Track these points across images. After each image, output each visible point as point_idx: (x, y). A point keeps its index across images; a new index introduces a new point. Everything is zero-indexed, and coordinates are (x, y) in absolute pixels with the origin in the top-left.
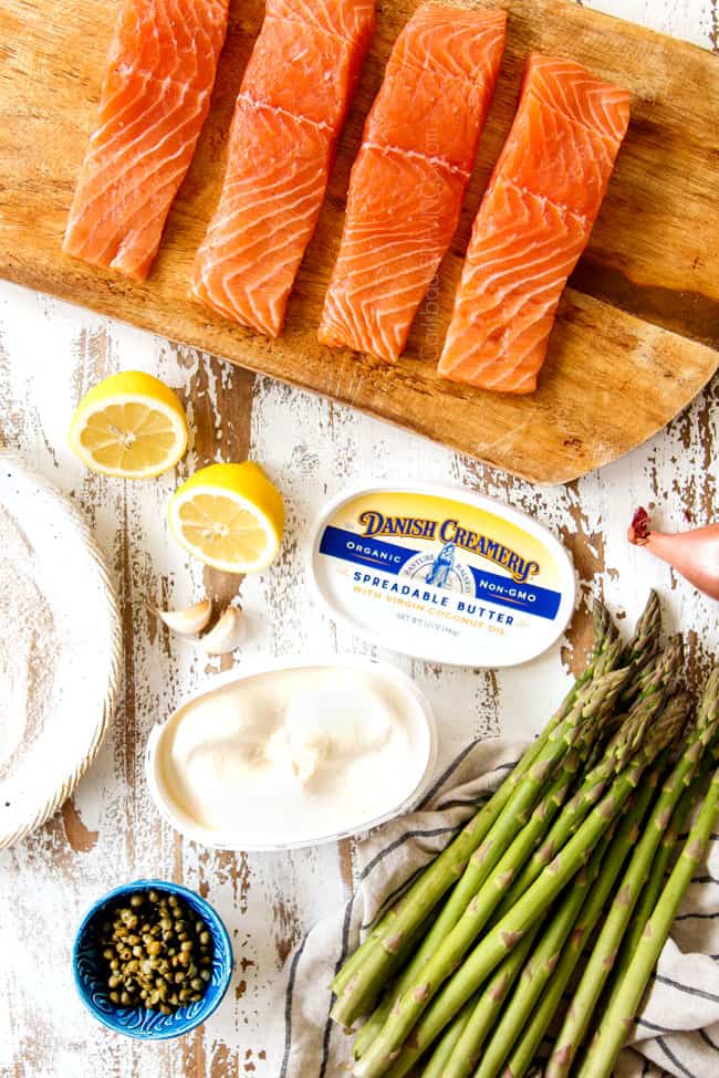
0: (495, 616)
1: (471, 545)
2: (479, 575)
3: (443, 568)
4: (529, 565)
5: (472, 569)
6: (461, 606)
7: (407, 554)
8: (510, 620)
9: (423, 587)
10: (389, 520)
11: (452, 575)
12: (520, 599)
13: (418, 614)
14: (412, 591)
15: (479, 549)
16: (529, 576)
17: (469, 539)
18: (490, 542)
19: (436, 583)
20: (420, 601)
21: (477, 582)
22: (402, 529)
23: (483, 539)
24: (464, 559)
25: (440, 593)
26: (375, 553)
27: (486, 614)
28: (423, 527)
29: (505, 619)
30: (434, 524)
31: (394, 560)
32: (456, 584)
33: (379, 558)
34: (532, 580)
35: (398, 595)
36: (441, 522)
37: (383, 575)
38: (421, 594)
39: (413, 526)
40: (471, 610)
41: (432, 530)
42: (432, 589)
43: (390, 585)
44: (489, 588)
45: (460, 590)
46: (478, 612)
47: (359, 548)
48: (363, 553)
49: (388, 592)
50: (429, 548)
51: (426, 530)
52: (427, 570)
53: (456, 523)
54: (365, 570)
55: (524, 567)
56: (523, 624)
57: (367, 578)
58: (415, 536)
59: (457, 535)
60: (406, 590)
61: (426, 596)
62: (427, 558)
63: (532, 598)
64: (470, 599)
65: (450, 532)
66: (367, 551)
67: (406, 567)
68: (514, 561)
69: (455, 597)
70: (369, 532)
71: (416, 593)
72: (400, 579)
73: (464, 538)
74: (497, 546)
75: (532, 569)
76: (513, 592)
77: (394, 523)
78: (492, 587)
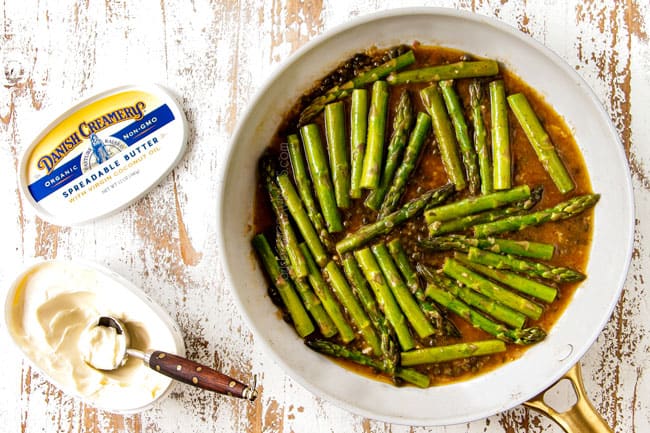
0: (147, 145)
1: (101, 126)
2: (119, 135)
3: (100, 149)
4: (137, 106)
5: (114, 136)
6: (127, 157)
7: (77, 161)
8: (155, 140)
9: (101, 168)
10: (53, 154)
11: (107, 148)
12: (150, 126)
13: (112, 182)
14: (97, 175)
15: (107, 123)
16: (143, 111)
17: (98, 124)
18: (109, 115)
19: (104, 159)
20: (106, 175)
21: (123, 139)
22: (62, 152)
23: (104, 117)
24: (105, 135)
25: (111, 162)
26: (62, 175)
27: (142, 149)
28: (71, 140)
29: (152, 142)
30: (75, 134)
31: (74, 169)
32: (114, 150)
33: (66, 176)
34: (146, 111)
35: (93, 183)
36: (76, 129)
37: (76, 182)
38: (103, 171)
39: (67, 146)
40: (133, 154)
41: (77, 138)
42: (106, 164)
43: (85, 183)
44: (130, 136)
46: (136, 152)
47: (53, 181)
48: (57, 182)
49: (87, 187)
50: (84, 147)
51: (74, 140)
52: (94, 159)
53: (84, 123)
54: (65, 188)
55: (136, 110)
56: (163, 136)
57: (71, 191)
58: (72, 148)
59: (91, 128)
60: (94, 177)
61: (106, 170)
62: (88, 153)
63: (155, 119)
64: (128, 150)
65: (86, 130)
66: (57, 178)
67: (82, 167)
68: (129, 112)
69: (119, 157)
70: (49, 169)
71: (100, 173)
72: (86, 175)
73: (95, 126)
74: (113, 113)
75: (140, 106)
76: (143, 127)
78: (131, 134)
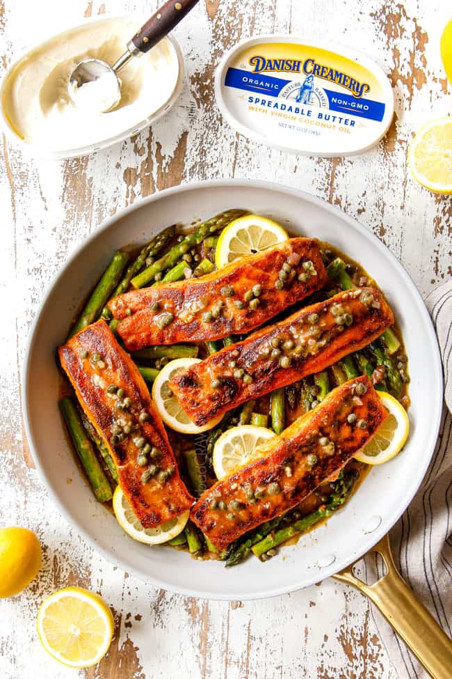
0: (343, 121)
1: (324, 75)
2: (330, 94)
3: (307, 91)
4: (363, 85)
5: (325, 90)
6: (320, 116)
7: (283, 83)
8: (353, 123)
9: (295, 105)
10: (270, 61)
11: (313, 95)
12: (359, 109)
13: (292, 123)
14: (287, 108)
15: (329, 77)
16: (364, 93)
17: (323, 71)
18: (337, 72)
19: (303, 101)
20: (293, 114)
21: (330, 100)
22: (278, 67)
23: (331, 71)
24: (320, 84)
25: (306, 108)
26: (262, 83)
27: (337, 120)
28: (292, 64)
29: (349, 123)
30: (299, 62)
31: (274, 87)
32: (316, 101)
33: (264, 87)
34: (366, 96)
35: (279, 110)
36: (303, 60)
37: (268, 98)
38: (294, 110)
39: (285, 65)
40: (327, 118)
41: (298, 66)
42: (301, 105)
43: (273, 104)
44: (338, 103)
45: (318, 105)
46: (331, 118)
47: (251, 81)
48: (253, 84)
49: (272, 109)
50: (297, 78)
51: (294, 66)
52: (296, 93)
53: (313, 61)
54: (255, 95)
55: (360, 88)
56: (361, 125)
57: (257, 100)
58: (287, 71)
59: (315, 69)
60: (283, 107)
61: (297, 110)
62: (296, 85)
63: (366, 108)
64: (326, 111)
65: (310, 67)
66: (256, 82)
67: (282, 91)
68: (353, 84)
69: (315, 110)
70: (257, 69)
71: (290, 109)
72: (279, 100)
73: (319, 71)
74: (341, 74)
75: (365, 88)
76: (353, 104)
77: (273, 64)
78: (340, 102)
